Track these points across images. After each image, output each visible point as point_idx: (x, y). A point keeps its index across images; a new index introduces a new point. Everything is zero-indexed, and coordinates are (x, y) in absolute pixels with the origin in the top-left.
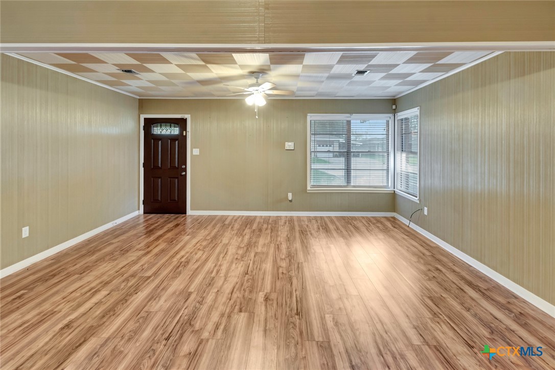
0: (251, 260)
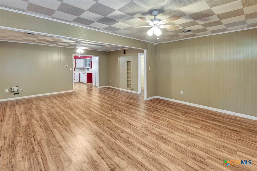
0: (35, 144)
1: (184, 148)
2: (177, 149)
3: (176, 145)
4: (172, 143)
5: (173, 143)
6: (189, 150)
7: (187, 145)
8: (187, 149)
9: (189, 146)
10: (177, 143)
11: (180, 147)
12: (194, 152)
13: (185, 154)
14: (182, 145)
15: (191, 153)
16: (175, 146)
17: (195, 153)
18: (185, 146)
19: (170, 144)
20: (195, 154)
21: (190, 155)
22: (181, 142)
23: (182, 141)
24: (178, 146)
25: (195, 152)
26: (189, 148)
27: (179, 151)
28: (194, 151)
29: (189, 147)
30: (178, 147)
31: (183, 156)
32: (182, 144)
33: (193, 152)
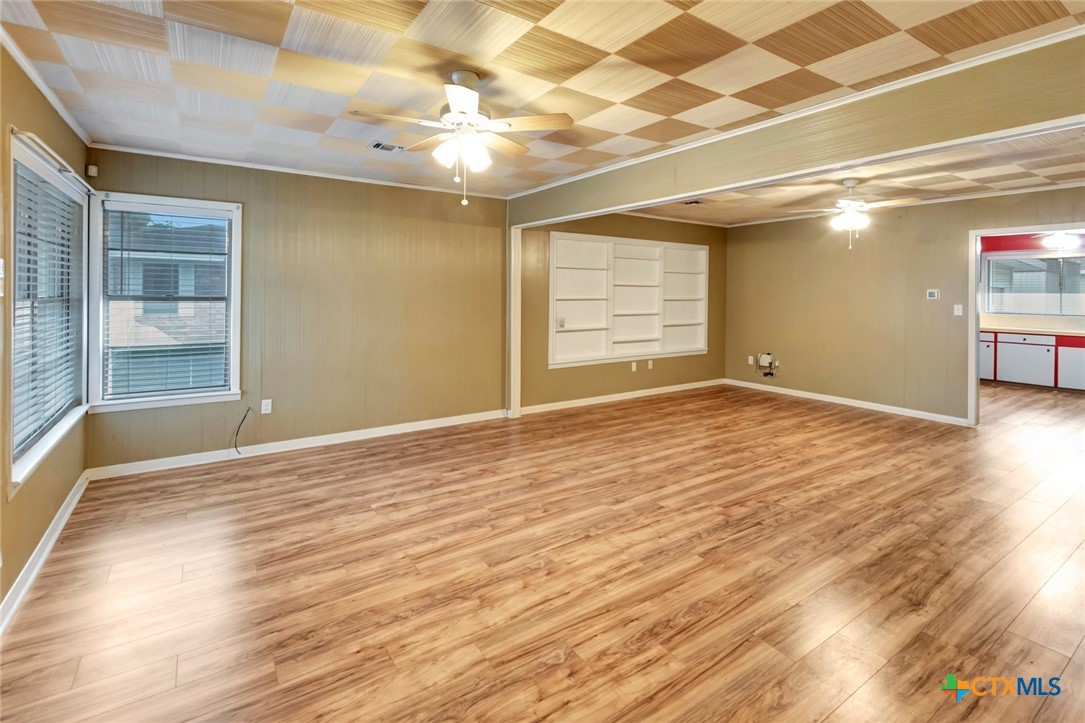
1: (366, 630)
2: (374, 611)
3: (397, 617)
4: (413, 611)
5: (409, 613)
6: (348, 642)
7: (372, 652)
8: (356, 638)
9: (362, 654)
10: (402, 625)
11: (379, 626)
12: (325, 651)
13: (339, 623)
14: (383, 635)
15: (330, 642)
16: (393, 612)
17: (322, 652)
18: (370, 641)
19: (414, 605)
20: (319, 649)
21: (327, 631)
22: (402, 642)
23: (404, 646)
24: (387, 621)
25: (324, 655)
26: (354, 647)
27: (363, 614)
28: (330, 652)
29: (358, 652)
30: (382, 619)
31: (339, 614)
32: (388, 639)
33: (329, 650)
